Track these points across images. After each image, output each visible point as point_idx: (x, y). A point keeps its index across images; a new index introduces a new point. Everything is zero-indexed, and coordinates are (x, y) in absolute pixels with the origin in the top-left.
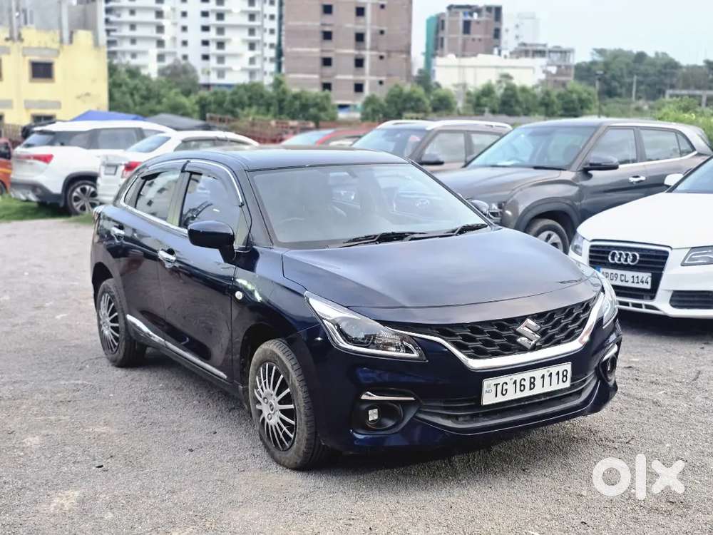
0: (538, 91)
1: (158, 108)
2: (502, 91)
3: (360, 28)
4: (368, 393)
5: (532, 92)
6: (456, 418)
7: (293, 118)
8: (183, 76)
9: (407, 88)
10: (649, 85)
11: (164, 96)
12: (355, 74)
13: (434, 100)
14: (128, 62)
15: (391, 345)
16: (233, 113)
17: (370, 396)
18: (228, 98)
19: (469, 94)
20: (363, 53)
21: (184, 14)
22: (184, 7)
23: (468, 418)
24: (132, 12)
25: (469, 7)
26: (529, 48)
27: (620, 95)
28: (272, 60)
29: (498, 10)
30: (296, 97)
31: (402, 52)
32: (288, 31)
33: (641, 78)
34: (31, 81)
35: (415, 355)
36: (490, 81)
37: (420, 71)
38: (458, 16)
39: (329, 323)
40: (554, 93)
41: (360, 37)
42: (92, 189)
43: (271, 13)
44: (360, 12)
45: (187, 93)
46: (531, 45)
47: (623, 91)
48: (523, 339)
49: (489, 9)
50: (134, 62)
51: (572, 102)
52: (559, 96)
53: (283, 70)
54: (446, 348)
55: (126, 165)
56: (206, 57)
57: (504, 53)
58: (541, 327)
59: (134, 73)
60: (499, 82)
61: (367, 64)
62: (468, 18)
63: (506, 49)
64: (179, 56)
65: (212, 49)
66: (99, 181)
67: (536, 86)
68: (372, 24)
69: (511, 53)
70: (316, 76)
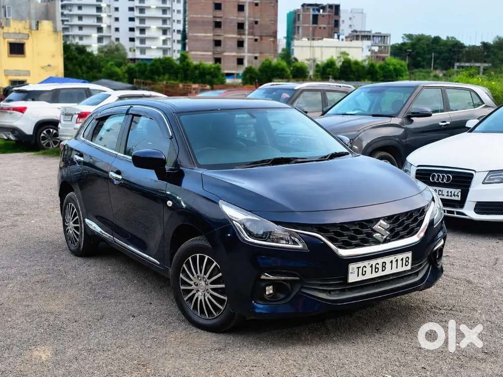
0: (366, 64)
1: (99, 75)
2: (340, 64)
3: (240, 19)
4: (266, 274)
5: (361, 64)
6: (329, 292)
7: (194, 83)
8: (116, 53)
9: (275, 61)
10: (443, 59)
11: (103, 67)
12: (237, 52)
13: (293, 70)
14: (77, 43)
15: (282, 239)
16: (152, 79)
17: (267, 276)
18: (148, 68)
19: (317, 66)
20: (243, 37)
21: (117, 9)
22: (116, 4)
23: (337, 292)
24: (80, 7)
25: (316, 5)
26: (358, 34)
27: (423, 67)
28: (178, 42)
29: (337, 7)
30: (196, 67)
31: (271, 36)
32: (190, 22)
33: (437, 55)
34: (9, 56)
35: (300, 246)
36: (332, 57)
37: (283, 50)
38: (310, 12)
39: (237, 223)
40: (378, 65)
41: (241, 26)
42: (55, 131)
43: (178, 9)
44: (241, 8)
45: (119, 65)
46: (360, 32)
47: (425, 63)
48: (378, 234)
49: (331, 6)
50: (81, 43)
51: (390, 71)
52: (380, 67)
53: (187, 49)
54: (322, 241)
55: (78, 114)
56: (132, 40)
57: (341, 37)
58: (390, 226)
59: (82, 50)
60: (339, 57)
61: (246, 45)
62: (317, 13)
63: (343, 34)
64: (113, 39)
65: (137, 34)
66: (60, 126)
67: (365, 61)
68: (249, 17)
69: (346, 38)
70: (210, 53)
